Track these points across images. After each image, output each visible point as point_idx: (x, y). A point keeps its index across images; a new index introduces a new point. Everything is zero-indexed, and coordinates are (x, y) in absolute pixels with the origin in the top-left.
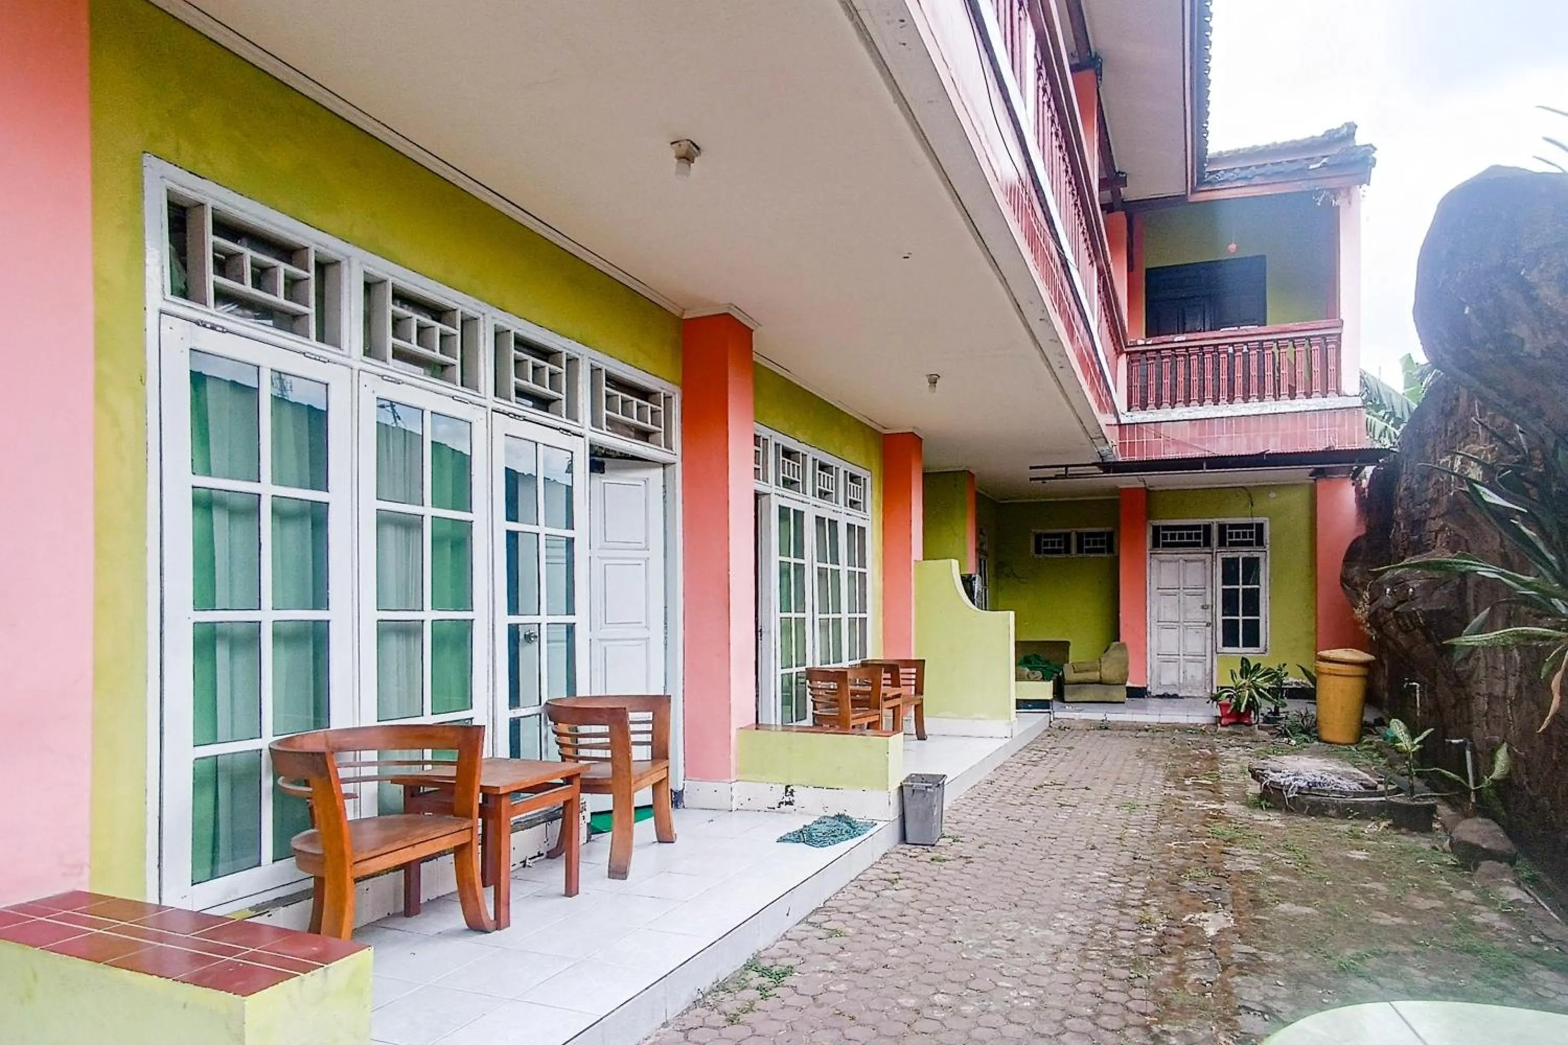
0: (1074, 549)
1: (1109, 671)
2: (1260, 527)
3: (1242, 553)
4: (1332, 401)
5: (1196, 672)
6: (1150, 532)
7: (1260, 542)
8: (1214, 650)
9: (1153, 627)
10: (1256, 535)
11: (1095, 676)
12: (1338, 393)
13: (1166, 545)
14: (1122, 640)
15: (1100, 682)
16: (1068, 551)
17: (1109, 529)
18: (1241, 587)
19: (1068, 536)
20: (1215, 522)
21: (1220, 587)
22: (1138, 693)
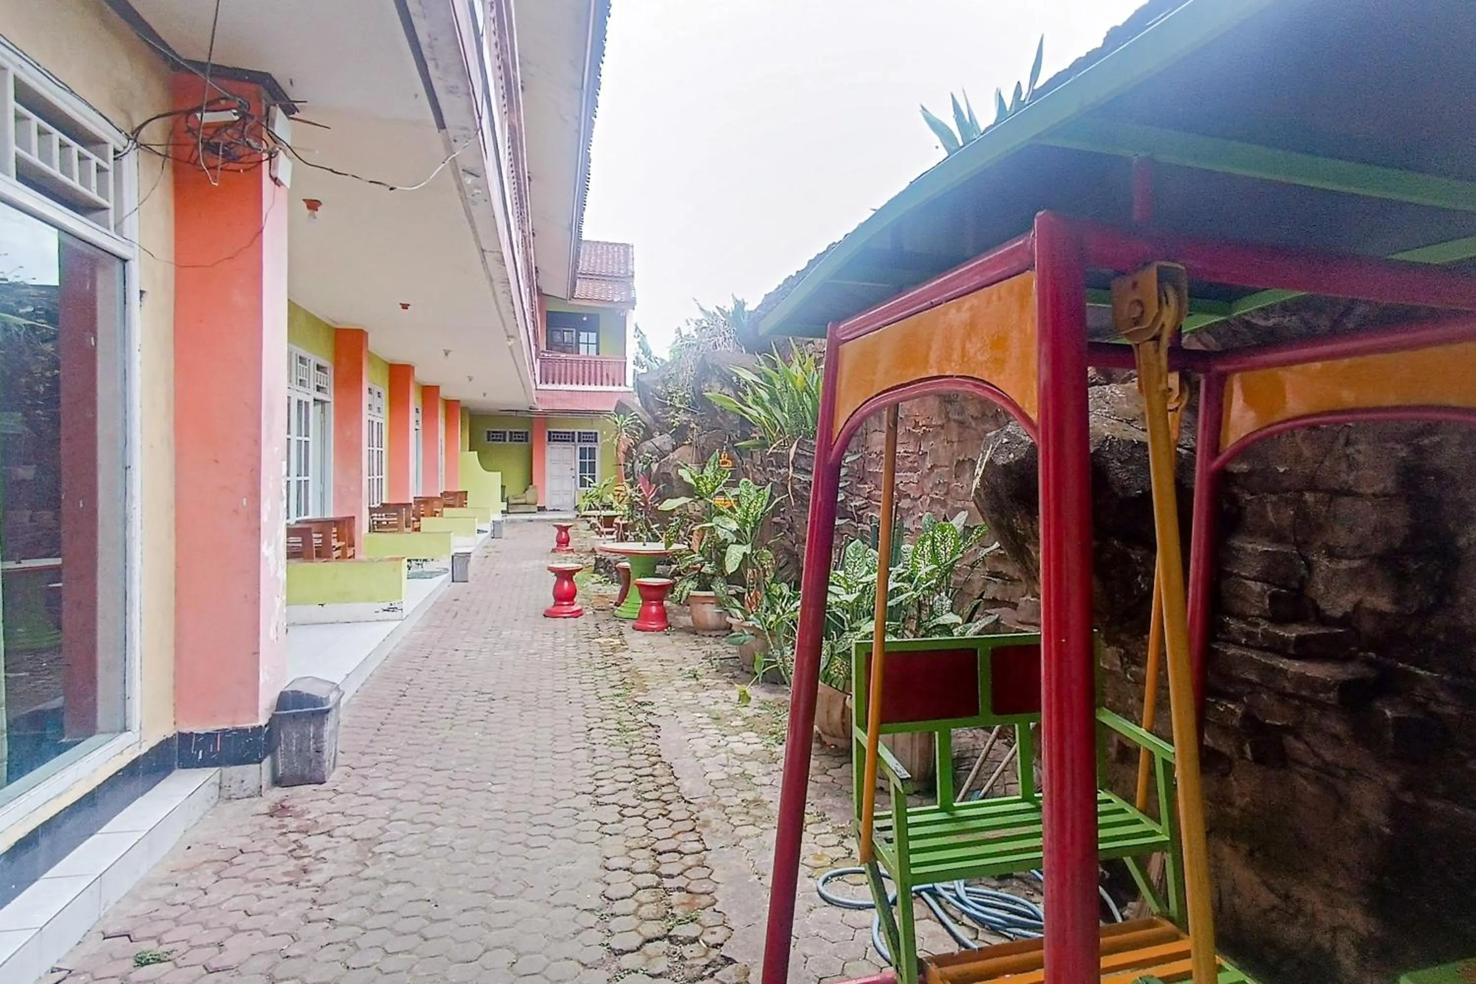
0: (508, 439)
1: (529, 497)
2: (596, 433)
3: (588, 445)
4: (623, 388)
5: (568, 499)
6: (547, 434)
7: (596, 441)
8: (576, 489)
9: (548, 478)
10: (593, 437)
11: (523, 501)
12: (625, 385)
13: (555, 441)
14: (534, 484)
15: (525, 504)
16: (505, 440)
17: (525, 430)
18: (588, 460)
19: (505, 433)
20: (576, 431)
21: (578, 460)
22: (542, 509)
